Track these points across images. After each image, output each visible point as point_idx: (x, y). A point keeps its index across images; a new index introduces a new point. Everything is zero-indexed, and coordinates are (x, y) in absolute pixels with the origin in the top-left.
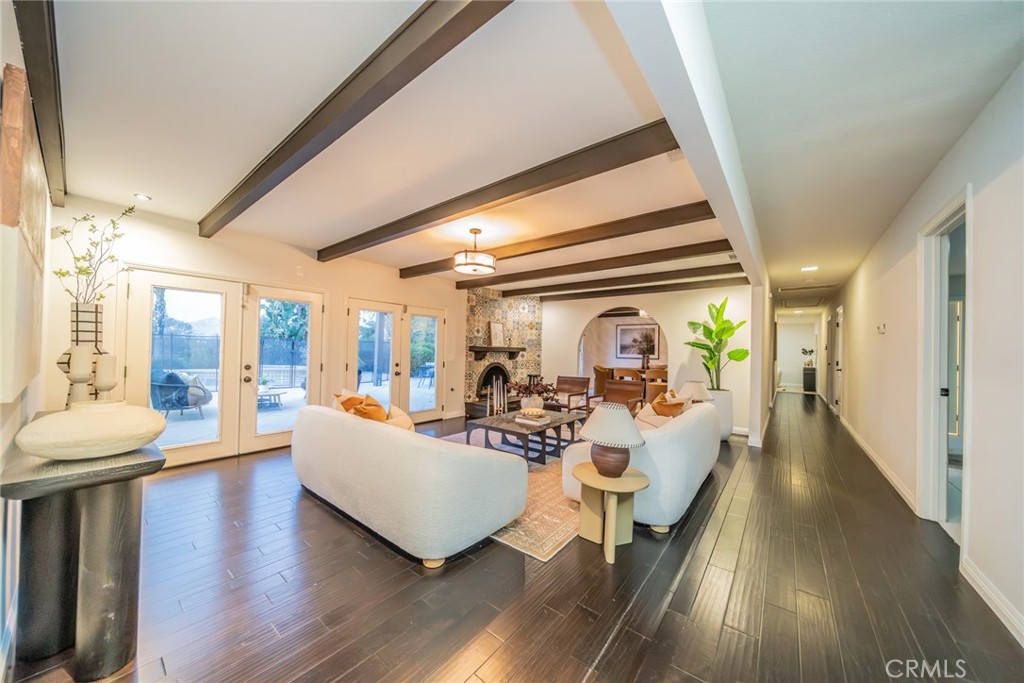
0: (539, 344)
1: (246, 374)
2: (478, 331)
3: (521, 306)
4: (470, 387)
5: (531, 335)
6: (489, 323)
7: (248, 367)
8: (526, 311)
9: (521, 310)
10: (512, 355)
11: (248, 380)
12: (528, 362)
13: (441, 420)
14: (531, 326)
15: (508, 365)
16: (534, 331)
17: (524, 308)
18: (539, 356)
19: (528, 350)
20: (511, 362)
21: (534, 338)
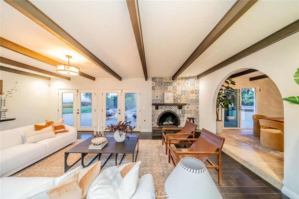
0: (197, 101)
1: (78, 112)
2: (157, 97)
3: (186, 83)
4: (153, 120)
5: (193, 97)
6: (164, 93)
7: (78, 110)
8: (189, 85)
9: (186, 85)
10: (180, 107)
11: (78, 113)
12: (191, 110)
13: (139, 132)
14: (192, 92)
15: (178, 112)
16: (194, 95)
17: (188, 84)
18: (197, 108)
19: (191, 104)
20: (180, 110)
21: (194, 98)
